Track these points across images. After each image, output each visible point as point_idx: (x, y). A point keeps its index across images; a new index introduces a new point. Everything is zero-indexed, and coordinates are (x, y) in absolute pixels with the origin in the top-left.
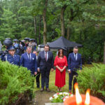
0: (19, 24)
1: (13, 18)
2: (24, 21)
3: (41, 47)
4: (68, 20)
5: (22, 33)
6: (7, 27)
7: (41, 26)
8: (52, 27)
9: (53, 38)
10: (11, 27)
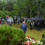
0: (20, 10)
1: (18, 7)
2: (22, 9)
3: (29, 20)
4: (41, 8)
5: (21, 14)
6: (15, 11)
7: (30, 10)
9: (35, 15)
10: (17, 11)
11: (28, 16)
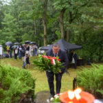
0: (20, 28)
1: (14, 22)
2: (24, 25)
3: (41, 50)
4: (68, 22)
5: (22, 37)
6: (8, 31)
7: (41, 29)
8: (52, 30)
9: (53, 40)
10: (12, 31)
11: (39, 41)
